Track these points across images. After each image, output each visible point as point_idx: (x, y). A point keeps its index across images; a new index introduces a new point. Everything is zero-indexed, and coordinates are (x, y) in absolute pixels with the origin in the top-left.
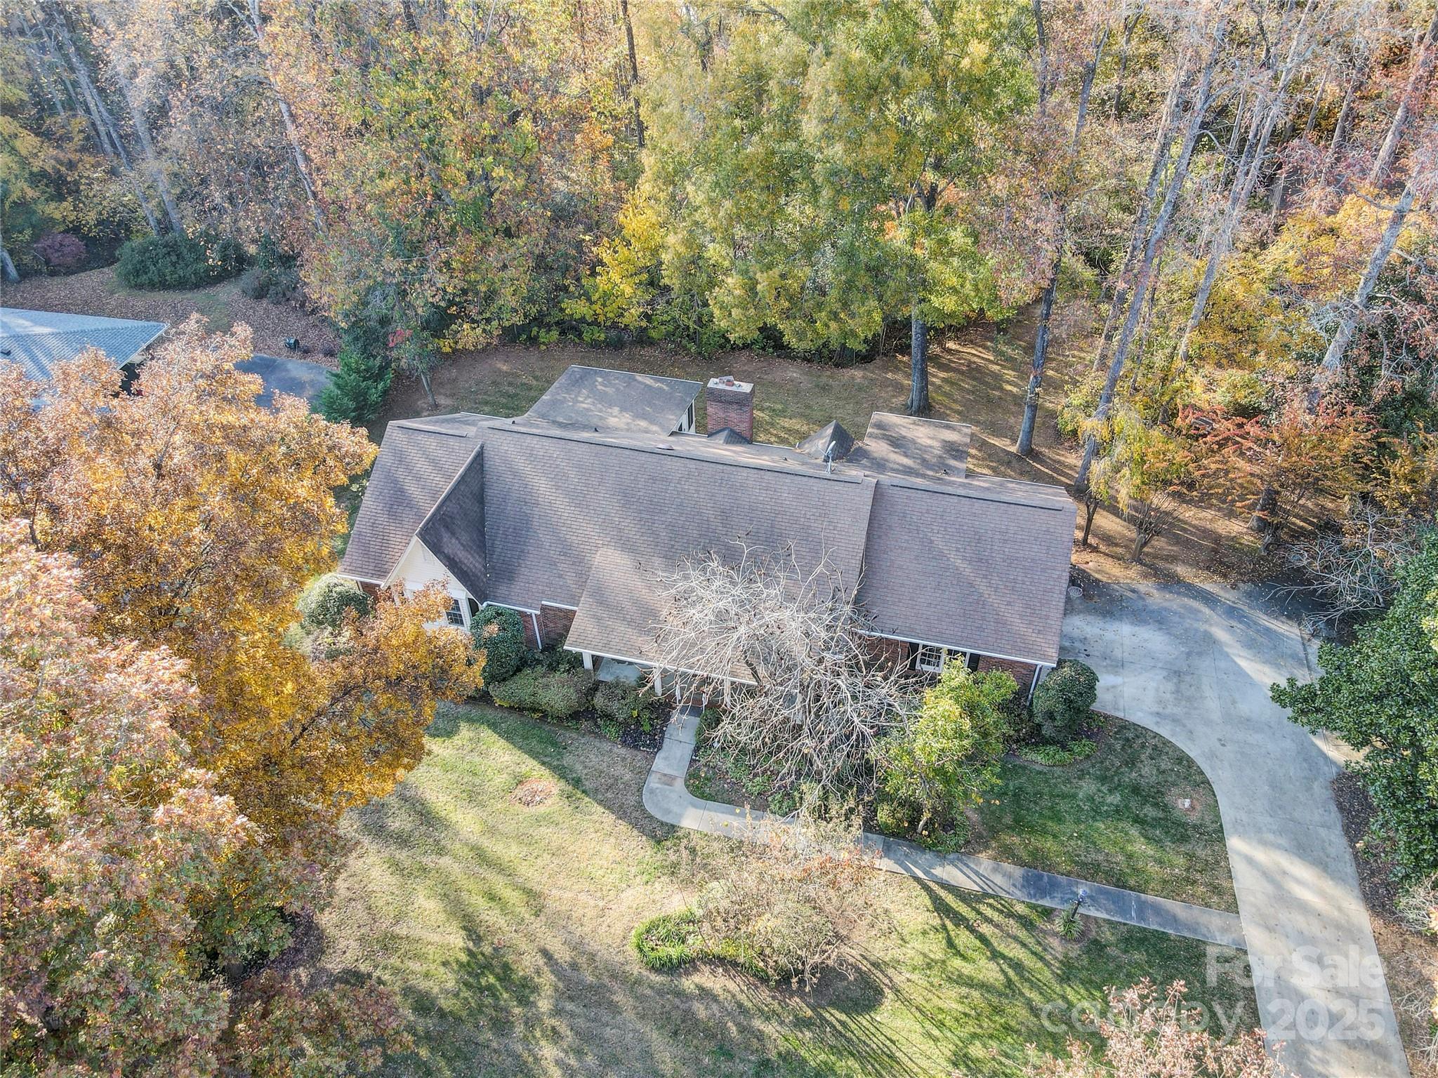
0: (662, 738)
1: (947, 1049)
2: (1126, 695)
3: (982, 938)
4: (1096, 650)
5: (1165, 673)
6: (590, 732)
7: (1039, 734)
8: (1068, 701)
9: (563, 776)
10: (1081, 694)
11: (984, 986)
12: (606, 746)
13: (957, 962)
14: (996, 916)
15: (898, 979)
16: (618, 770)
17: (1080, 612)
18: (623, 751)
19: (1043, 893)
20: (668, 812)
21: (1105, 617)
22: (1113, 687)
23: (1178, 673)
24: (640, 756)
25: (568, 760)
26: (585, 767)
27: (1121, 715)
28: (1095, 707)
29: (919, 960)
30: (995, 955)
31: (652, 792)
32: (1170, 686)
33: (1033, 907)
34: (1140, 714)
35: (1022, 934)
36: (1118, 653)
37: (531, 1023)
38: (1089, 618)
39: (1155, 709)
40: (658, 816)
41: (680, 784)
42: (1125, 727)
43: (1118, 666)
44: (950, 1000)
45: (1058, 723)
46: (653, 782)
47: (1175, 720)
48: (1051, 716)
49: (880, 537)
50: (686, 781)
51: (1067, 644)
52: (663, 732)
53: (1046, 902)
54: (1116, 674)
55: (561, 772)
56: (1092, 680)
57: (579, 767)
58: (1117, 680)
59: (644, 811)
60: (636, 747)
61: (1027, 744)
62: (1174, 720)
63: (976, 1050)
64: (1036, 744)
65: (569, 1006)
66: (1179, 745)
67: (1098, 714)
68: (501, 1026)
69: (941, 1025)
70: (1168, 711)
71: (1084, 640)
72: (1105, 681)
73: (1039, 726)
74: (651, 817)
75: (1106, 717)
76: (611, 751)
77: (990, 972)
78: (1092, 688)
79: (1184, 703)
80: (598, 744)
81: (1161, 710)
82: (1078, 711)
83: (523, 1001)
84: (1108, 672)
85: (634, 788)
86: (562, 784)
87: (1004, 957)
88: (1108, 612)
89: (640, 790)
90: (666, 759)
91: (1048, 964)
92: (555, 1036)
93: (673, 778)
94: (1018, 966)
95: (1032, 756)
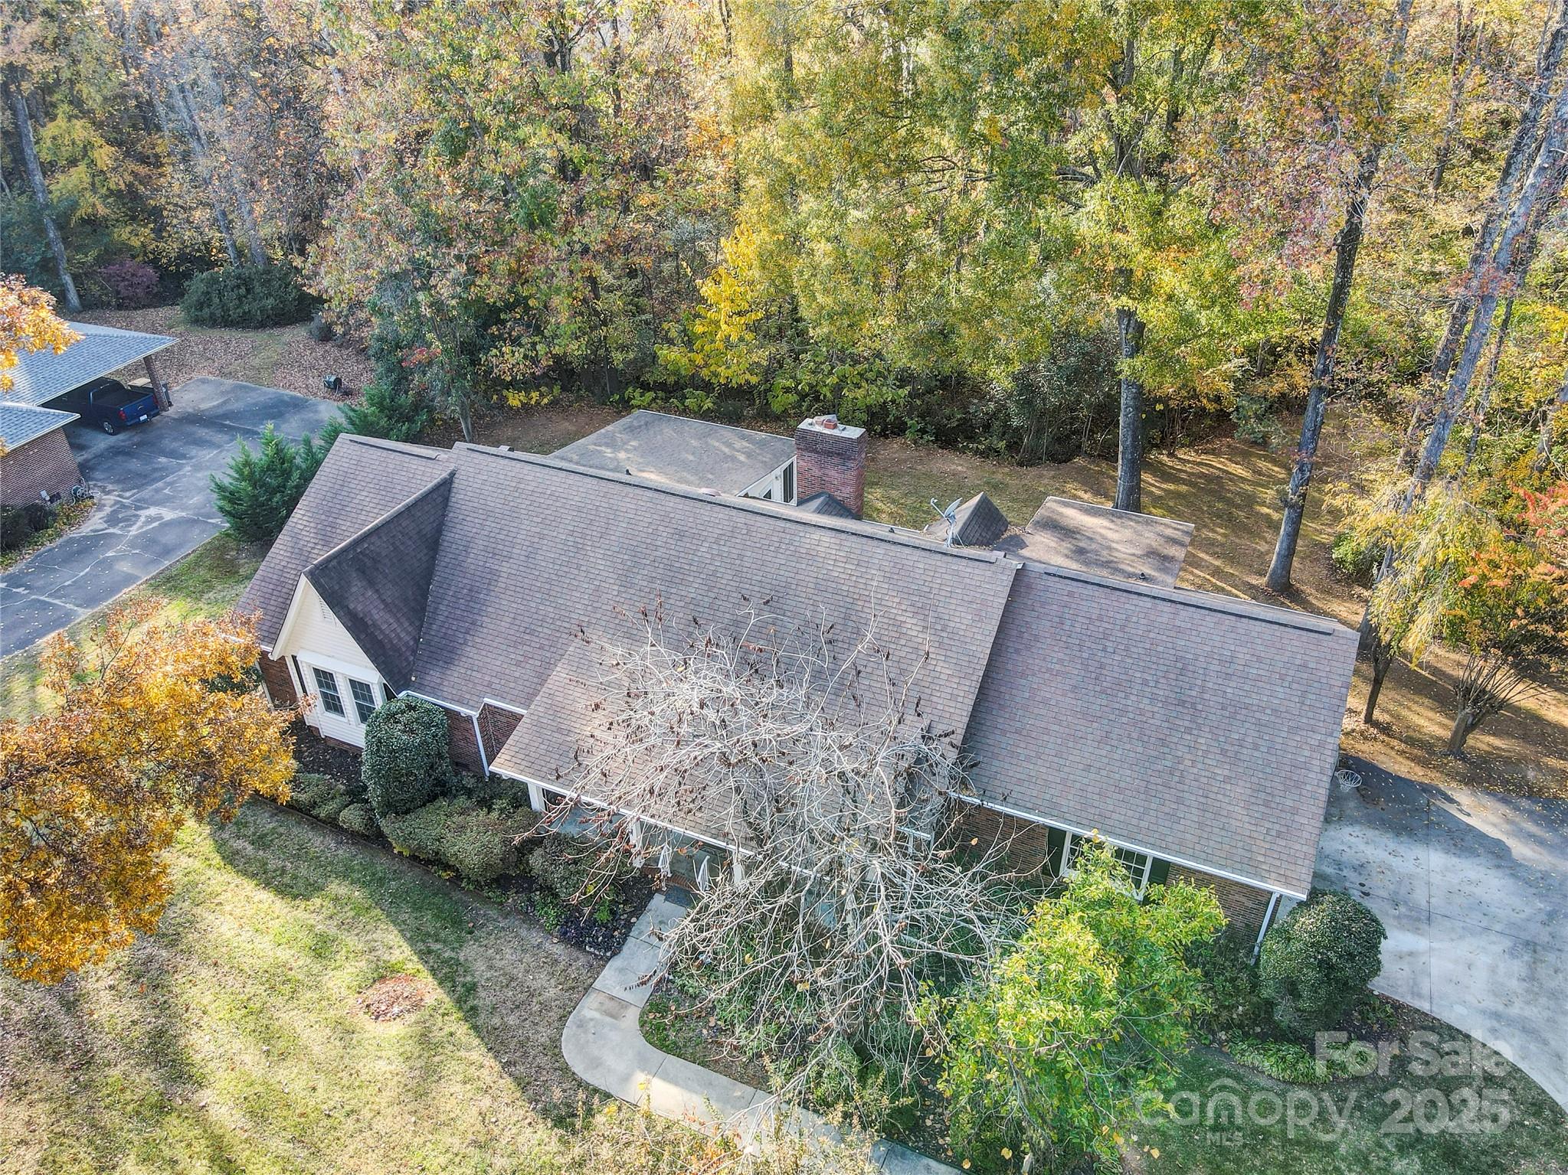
0: (625, 937)
2: (1434, 972)
4: (1381, 887)
5: (1507, 943)
6: (519, 912)
7: (1269, 1019)
8: (1326, 966)
9: (449, 979)
10: (1351, 956)
12: (536, 937)
16: (540, 980)
17: (1354, 822)
18: (558, 949)
20: (596, 1063)
21: (1398, 835)
22: (1411, 954)
23: (1531, 946)
24: (583, 960)
25: (469, 952)
26: (490, 967)
27: (1425, 1006)
28: (1378, 985)
31: (581, 1025)
32: (1518, 967)
34: (1460, 1010)
36: (1420, 897)
38: (1371, 833)
39: (1492, 1004)
40: (578, 1068)
41: (632, 1017)
43: (1421, 919)
45: (1305, 1005)
46: (589, 1008)
47: (1527, 1029)
48: (1291, 988)
49: (1017, 651)
50: (643, 1014)
51: (1330, 870)
52: (629, 926)
54: (1416, 931)
55: (448, 974)
56: (1373, 934)
57: (480, 966)
58: (1419, 943)
59: (558, 1055)
60: (579, 945)
61: (1246, 1036)
62: (1524, 1030)
64: (1263, 1038)
66: (1536, 1077)
67: (1385, 1000)
70: (1515, 1011)
71: (1360, 868)
72: (1395, 943)
73: (1270, 1004)
74: (565, 1069)
75: (1398, 1007)
76: (539, 946)
78: (1373, 948)
79: (1543, 1000)
80: (523, 933)
81: (1501, 1008)
82: (1344, 986)
84: (1402, 928)
85: (554, 1015)
86: (443, 991)
88: (1405, 828)
89: (563, 1019)
90: (621, 970)
93: (624, 1005)
95: (1253, 1058)
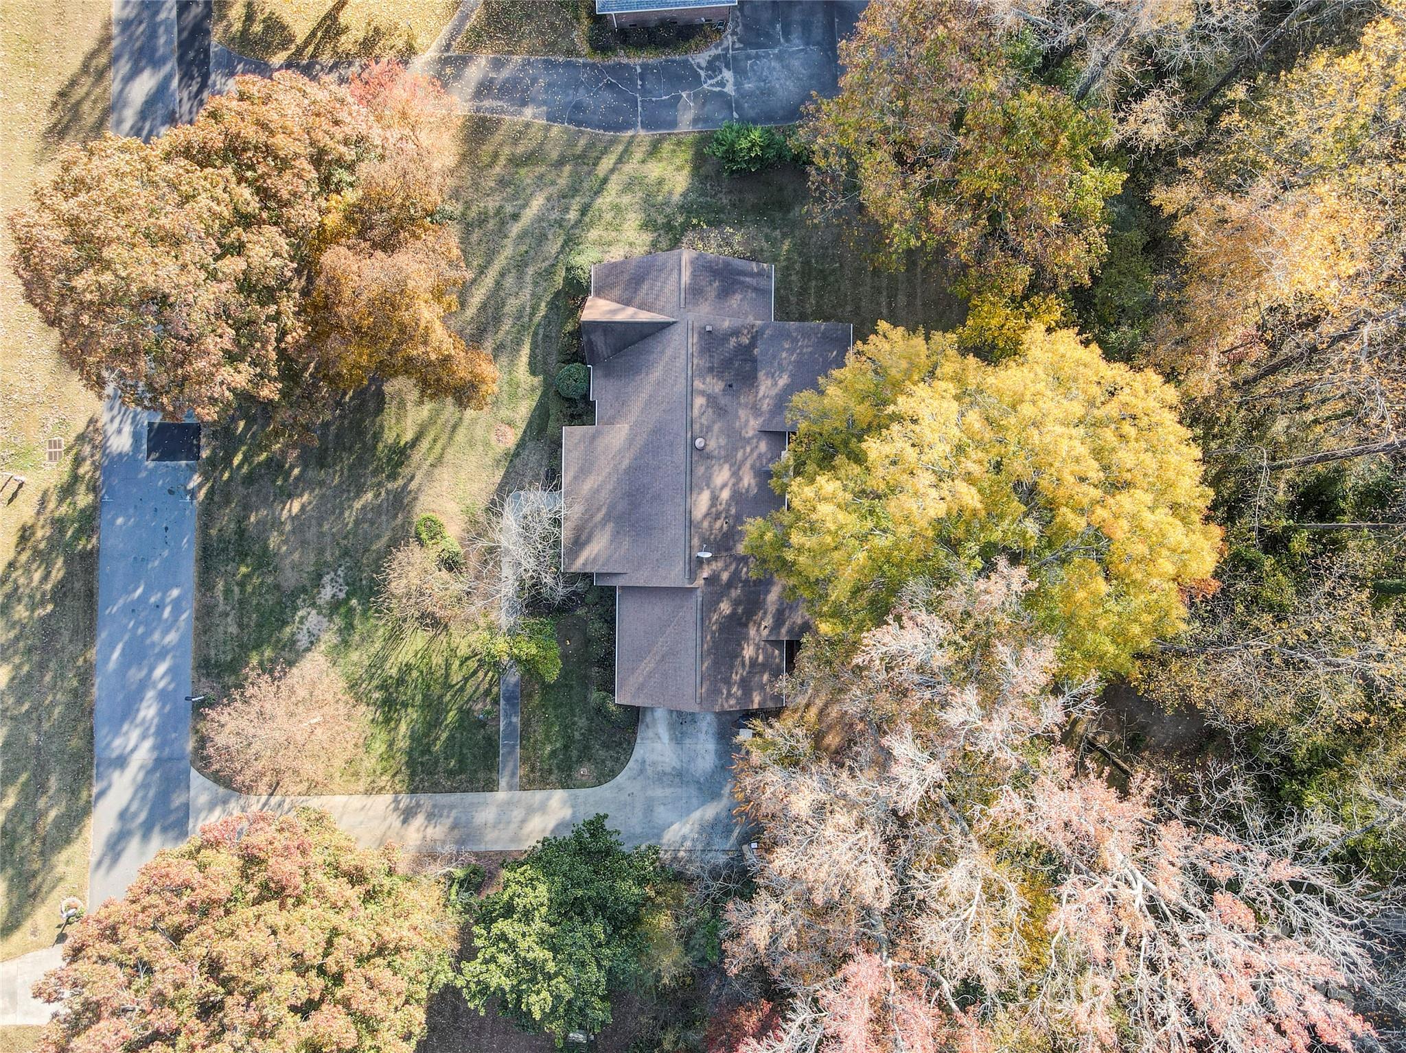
1: (413, 661)
2: (655, 745)
3: (475, 672)
4: (687, 728)
5: (678, 768)
6: (552, 449)
9: (518, 446)
11: (447, 676)
12: (544, 462)
13: (457, 663)
14: (488, 679)
15: (441, 637)
16: (530, 474)
17: (717, 721)
18: (544, 471)
19: (507, 700)
20: (510, 509)
21: (717, 734)
22: (660, 738)
23: (680, 775)
25: (530, 445)
26: (526, 457)
27: (638, 741)
29: (453, 645)
30: (466, 680)
31: (520, 496)
32: (668, 770)
33: (498, 695)
34: (641, 752)
35: (481, 690)
36: (689, 741)
37: (380, 484)
38: (713, 725)
39: (648, 760)
40: (506, 504)
42: (629, 743)
43: (678, 741)
44: (437, 660)
46: (526, 494)
53: (502, 702)
55: (521, 445)
57: (527, 452)
59: (507, 496)
62: (642, 770)
63: (415, 674)
65: (391, 497)
66: (625, 772)
68: (375, 472)
69: (423, 657)
70: (648, 768)
71: (694, 722)
74: (504, 500)
75: (635, 733)
76: (542, 465)
77: (456, 678)
79: (657, 777)
80: (545, 457)
81: (648, 763)
83: (388, 477)
84: (670, 735)
85: (520, 486)
86: (514, 447)
87: (465, 684)
88: (721, 737)
89: (519, 490)
91: (467, 702)
92: (377, 496)
94: (462, 689)
